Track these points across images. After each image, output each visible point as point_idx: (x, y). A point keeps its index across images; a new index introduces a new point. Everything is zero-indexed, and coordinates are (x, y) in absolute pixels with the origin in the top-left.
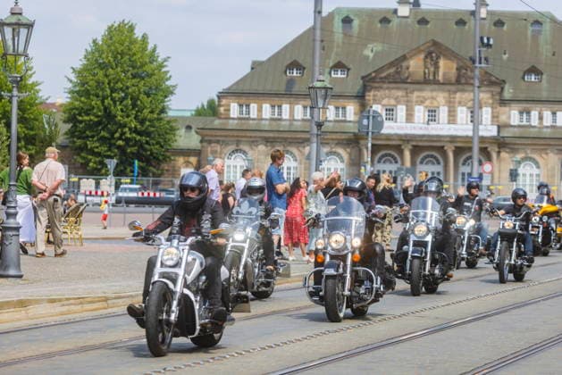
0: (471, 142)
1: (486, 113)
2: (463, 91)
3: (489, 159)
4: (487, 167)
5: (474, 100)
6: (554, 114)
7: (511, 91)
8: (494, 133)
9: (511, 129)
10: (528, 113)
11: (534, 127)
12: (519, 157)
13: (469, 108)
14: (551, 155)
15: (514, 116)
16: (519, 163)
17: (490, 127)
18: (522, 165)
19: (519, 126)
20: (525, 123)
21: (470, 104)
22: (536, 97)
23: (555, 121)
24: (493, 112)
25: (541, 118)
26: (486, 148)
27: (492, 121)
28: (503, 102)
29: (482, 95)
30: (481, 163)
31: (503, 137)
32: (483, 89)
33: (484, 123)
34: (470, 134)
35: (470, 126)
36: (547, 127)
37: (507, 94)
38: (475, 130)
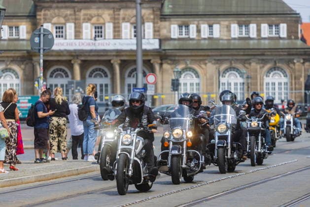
0: (136, 55)
1: (149, 28)
2: (127, 8)
3: (153, 71)
4: (151, 78)
5: (136, 16)
6: (211, 26)
7: (170, 6)
8: (157, 46)
9: (172, 42)
10: (187, 26)
11: (193, 39)
12: (180, 67)
13: (132, 24)
14: (209, 65)
15: (174, 30)
16: (180, 73)
17: (152, 41)
18: (183, 76)
19: (179, 39)
20: (184, 36)
21: (133, 20)
22: (194, 11)
23: (211, 33)
24: (154, 27)
25: (199, 31)
26: (149, 61)
27: (154, 35)
28: (164, 17)
29: (144, 11)
30: (145, 75)
31: (165, 50)
32: (144, 5)
33: (146, 37)
34: (134, 47)
35: (134, 41)
36: (205, 39)
37: (167, 10)
38: (139, 44)
